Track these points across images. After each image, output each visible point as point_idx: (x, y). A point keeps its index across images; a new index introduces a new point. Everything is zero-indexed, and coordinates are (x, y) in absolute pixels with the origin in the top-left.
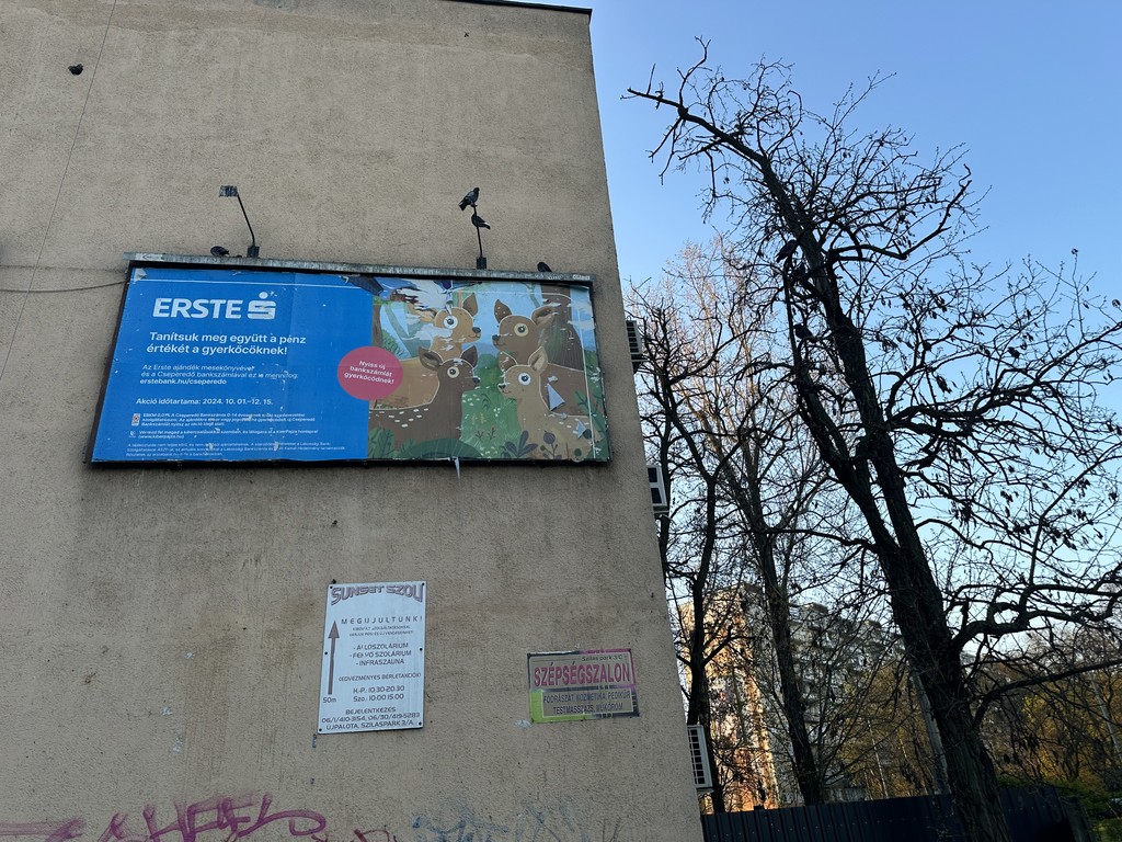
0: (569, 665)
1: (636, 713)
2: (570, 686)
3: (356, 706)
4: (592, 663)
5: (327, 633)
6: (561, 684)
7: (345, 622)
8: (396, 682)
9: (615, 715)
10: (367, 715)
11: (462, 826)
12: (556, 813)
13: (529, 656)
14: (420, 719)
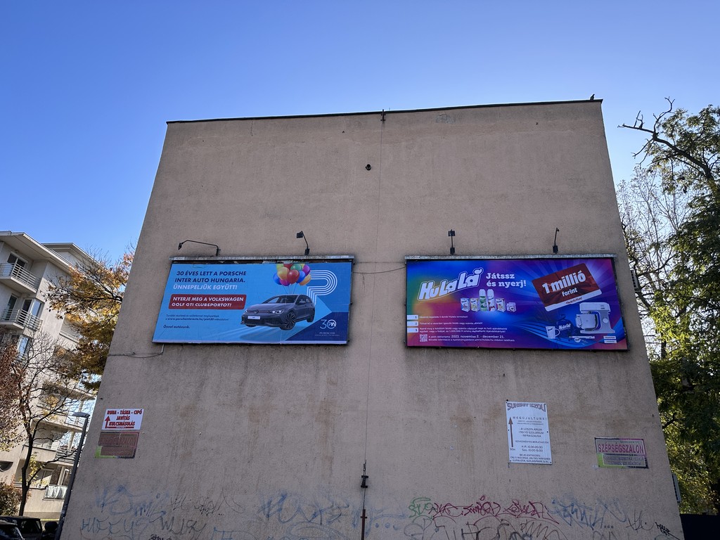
0: (614, 444)
1: (647, 467)
2: (615, 453)
3: (523, 453)
4: (625, 444)
5: (508, 422)
6: (610, 452)
7: (514, 418)
8: (538, 445)
9: (637, 467)
10: (529, 457)
11: (573, 506)
12: (613, 505)
13: (595, 439)
14: (551, 461)
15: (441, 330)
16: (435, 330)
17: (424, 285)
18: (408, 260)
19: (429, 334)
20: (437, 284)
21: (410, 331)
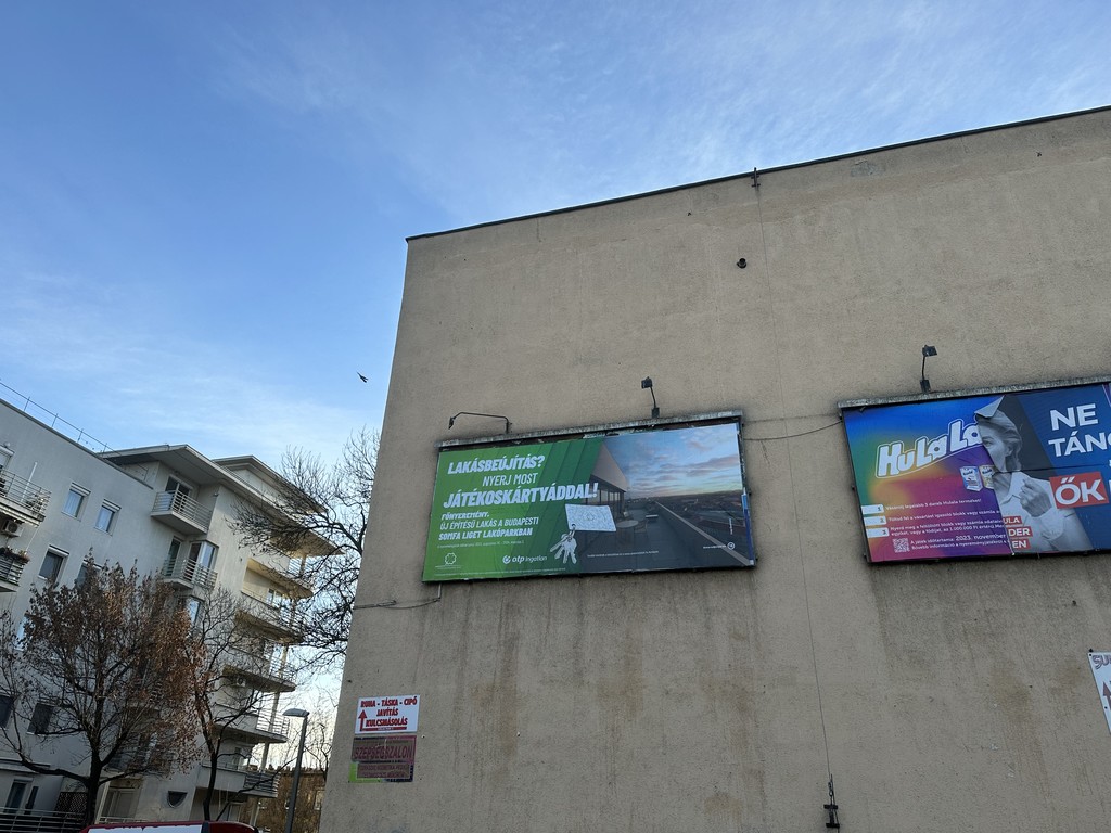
5: (1101, 692)
15: (932, 528)
16: (921, 529)
17: (884, 450)
18: (844, 410)
19: (912, 538)
20: (909, 446)
21: (872, 534)
